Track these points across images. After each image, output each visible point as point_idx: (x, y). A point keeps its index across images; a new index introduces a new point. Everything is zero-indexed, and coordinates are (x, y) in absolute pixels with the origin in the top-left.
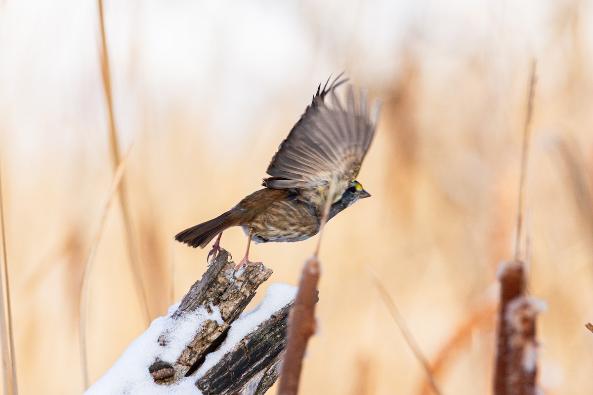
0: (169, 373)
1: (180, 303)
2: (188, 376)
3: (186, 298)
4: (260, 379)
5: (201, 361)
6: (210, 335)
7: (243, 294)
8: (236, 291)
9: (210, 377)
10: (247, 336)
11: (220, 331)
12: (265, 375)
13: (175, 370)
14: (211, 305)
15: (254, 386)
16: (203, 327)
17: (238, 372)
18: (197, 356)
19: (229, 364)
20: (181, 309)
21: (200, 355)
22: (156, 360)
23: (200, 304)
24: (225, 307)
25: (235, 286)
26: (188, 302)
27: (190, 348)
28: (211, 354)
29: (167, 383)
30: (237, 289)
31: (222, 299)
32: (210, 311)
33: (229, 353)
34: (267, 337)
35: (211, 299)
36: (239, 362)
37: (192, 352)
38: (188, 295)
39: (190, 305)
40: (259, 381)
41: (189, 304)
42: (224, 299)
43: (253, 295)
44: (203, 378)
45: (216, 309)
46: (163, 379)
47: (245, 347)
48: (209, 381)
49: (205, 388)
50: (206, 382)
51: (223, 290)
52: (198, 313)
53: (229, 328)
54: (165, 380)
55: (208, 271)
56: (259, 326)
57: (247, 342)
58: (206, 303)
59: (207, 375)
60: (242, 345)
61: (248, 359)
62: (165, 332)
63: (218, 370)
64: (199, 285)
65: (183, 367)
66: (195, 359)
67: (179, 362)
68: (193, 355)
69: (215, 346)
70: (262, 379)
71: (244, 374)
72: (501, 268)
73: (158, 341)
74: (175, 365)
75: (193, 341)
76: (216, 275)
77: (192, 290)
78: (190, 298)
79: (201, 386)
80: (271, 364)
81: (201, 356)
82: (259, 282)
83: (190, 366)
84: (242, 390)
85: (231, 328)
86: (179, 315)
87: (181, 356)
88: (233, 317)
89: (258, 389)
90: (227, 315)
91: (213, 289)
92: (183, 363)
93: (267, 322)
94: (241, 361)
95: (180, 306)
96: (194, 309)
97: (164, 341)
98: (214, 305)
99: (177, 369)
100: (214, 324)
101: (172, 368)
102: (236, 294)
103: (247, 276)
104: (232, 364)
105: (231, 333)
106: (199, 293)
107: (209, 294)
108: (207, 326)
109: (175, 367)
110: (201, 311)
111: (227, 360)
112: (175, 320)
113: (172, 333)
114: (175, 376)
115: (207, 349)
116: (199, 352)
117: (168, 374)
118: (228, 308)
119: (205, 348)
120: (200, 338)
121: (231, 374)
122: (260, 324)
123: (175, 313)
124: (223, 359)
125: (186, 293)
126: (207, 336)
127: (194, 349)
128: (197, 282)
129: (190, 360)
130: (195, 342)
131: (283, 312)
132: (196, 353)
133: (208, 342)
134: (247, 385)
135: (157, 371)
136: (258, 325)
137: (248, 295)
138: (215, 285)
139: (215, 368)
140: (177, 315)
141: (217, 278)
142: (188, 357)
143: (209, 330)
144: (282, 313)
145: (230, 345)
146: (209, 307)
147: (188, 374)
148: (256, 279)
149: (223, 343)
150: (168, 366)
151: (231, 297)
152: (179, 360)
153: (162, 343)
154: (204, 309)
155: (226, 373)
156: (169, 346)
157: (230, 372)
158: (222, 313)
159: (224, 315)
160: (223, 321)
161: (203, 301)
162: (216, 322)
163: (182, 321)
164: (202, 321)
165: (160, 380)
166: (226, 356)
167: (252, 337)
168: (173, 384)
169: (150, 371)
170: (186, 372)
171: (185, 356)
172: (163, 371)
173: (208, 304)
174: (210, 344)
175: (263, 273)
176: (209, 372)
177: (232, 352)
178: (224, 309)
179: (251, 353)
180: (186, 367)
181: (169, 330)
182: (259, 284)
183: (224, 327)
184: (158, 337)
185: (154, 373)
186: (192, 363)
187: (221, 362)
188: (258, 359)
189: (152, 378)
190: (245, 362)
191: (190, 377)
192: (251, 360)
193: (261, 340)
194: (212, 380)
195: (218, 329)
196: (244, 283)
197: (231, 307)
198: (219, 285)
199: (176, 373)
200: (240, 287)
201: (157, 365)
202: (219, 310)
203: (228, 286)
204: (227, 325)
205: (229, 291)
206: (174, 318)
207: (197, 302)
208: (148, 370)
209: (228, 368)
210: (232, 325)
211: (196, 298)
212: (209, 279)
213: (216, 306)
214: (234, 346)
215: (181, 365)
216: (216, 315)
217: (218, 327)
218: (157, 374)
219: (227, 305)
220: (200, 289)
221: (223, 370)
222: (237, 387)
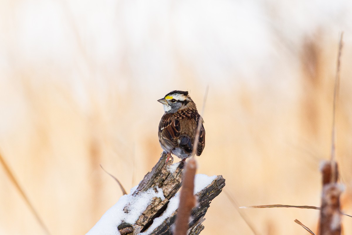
0: (130, 230)
1: (137, 186)
2: (142, 232)
3: (141, 183)
5: (150, 223)
6: (156, 206)
7: (177, 181)
8: (173, 179)
9: (156, 233)
11: (162, 204)
12: (191, 232)
13: (134, 228)
14: (157, 187)
16: (152, 201)
18: (148, 219)
19: (168, 225)
20: (138, 189)
21: (150, 219)
22: (122, 222)
23: (150, 187)
24: (166, 189)
25: (172, 176)
26: (142, 185)
27: (143, 214)
28: (157, 218)
30: (173, 178)
32: (157, 191)
33: (168, 218)
35: (157, 184)
37: (145, 217)
39: (144, 188)
41: (143, 186)
42: (165, 184)
44: (152, 233)
45: (160, 190)
46: (127, 234)
51: (165, 178)
52: (149, 192)
53: (169, 202)
55: (155, 166)
58: (154, 186)
59: (154, 232)
62: (128, 204)
63: (161, 229)
64: (150, 174)
65: (139, 226)
66: (146, 221)
67: (136, 223)
68: (145, 219)
69: (160, 213)
73: (124, 210)
74: (134, 225)
75: (145, 210)
77: (145, 178)
78: (144, 183)
80: (195, 225)
81: (150, 220)
83: (143, 226)
85: (170, 202)
86: (137, 194)
87: (138, 220)
88: (171, 195)
90: (167, 194)
91: (159, 178)
92: (139, 224)
95: (138, 188)
96: (146, 190)
97: (127, 210)
98: (159, 187)
99: (135, 228)
100: (159, 200)
101: (132, 227)
102: (173, 181)
103: (180, 169)
104: (170, 225)
105: (169, 205)
106: (150, 180)
107: (156, 181)
108: (155, 201)
109: (134, 227)
110: (151, 191)
111: (167, 222)
112: (134, 197)
113: (132, 205)
114: (134, 232)
115: (154, 215)
116: (149, 217)
119: (153, 215)
120: (150, 209)
123: (135, 193)
124: (164, 222)
125: (142, 180)
126: (154, 207)
127: (146, 215)
128: (148, 173)
129: (143, 222)
130: (147, 211)
131: (202, 192)
132: (147, 218)
133: (155, 211)
135: (122, 229)
137: (180, 181)
138: (159, 175)
139: (159, 227)
140: (136, 194)
141: (161, 170)
142: (142, 220)
143: (156, 203)
144: (202, 193)
145: (169, 213)
146: (156, 189)
149: (165, 211)
150: (129, 226)
151: (170, 183)
152: (136, 222)
153: (126, 211)
154: (152, 190)
155: (166, 231)
156: (130, 213)
157: (169, 230)
158: (164, 192)
159: (165, 194)
160: (165, 198)
161: (152, 185)
162: (160, 198)
163: (139, 198)
164: (152, 197)
166: (166, 220)
170: (141, 230)
171: (141, 220)
172: (126, 229)
173: (155, 187)
174: (156, 212)
176: (155, 230)
177: (170, 217)
178: (165, 190)
180: (141, 227)
181: (131, 203)
183: (165, 202)
184: (123, 207)
185: (120, 230)
186: (144, 224)
187: (163, 224)
189: (120, 233)
195: (162, 203)
196: (178, 173)
197: (169, 189)
198: (162, 175)
199: (135, 230)
200: (176, 176)
201: (123, 225)
202: (162, 191)
203: (168, 175)
204: (167, 200)
205: (169, 179)
206: (133, 195)
207: (148, 186)
208: (117, 228)
209: (167, 227)
210: (170, 200)
211: (148, 183)
212: (156, 171)
213: (160, 188)
214: (171, 213)
215: (138, 225)
216: (160, 194)
217: (161, 201)
218: (123, 231)
219: (167, 188)
220: (150, 177)
221: (165, 228)
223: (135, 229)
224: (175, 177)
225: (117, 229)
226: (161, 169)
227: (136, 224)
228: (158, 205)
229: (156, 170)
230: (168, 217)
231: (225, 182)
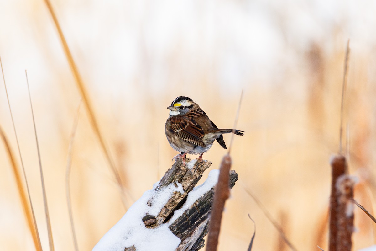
0: (154, 222)
1: (159, 182)
3: (163, 179)
4: (206, 224)
5: (172, 215)
6: (176, 200)
7: (195, 176)
8: (191, 175)
9: (177, 223)
10: (198, 200)
11: (182, 197)
13: (157, 220)
14: (177, 183)
15: (202, 228)
16: (173, 195)
17: (193, 220)
18: (169, 211)
19: (187, 216)
20: (160, 185)
21: (171, 211)
22: (146, 214)
23: (171, 182)
24: (185, 184)
25: (190, 172)
27: (165, 207)
28: (177, 210)
29: (153, 227)
31: (183, 179)
32: (177, 186)
33: (188, 210)
34: (209, 200)
35: (177, 179)
36: (193, 215)
37: (167, 209)
38: (164, 177)
39: (165, 183)
40: (205, 225)
41: (164, 182)
42: (184, 179)
43: (201, 176)
44: (173, 224)
45: (180, 185)
46: (150, 225)
47: (197, 206)
49: (174, 230)
50: (175, 226)
51: (184, 174)
52: (170, 187)
53: (188, 195)
54: (152, 226)
55: (175, 164)
56: (205, 194)
57: (197, 203)
58: (174, 181)
59: (175, 222)
60: (195, 205)
61: (198, 213)
62: (151, 198)
63: (182, 220)
64: (170, 171)
66: (168, 213)
67: (159, 215)
68: (167, 211)
69: (180, 206)
70: (207, 224)
71: (196, 222)
73: (147, 203)
74: (157, 217)
75: (167, 203)
76: (179, 165)
77: (166, 174)
78: (165, 179)
79: (172, 229)
81: (172, 212)
82: (204, 169)
83: (165, 217)
84: (195, 231)
85: (189, 195)
86: (159, 189)
87: (160, 212)
88: (190, 189)
89: (204, 230)
90: (186, 188)
91: (178, 174)
92: (161, 216)
93: (209, 192)
94: (195, 214)
95: (160, 184)
96: (167, 185)
97: (151, 204)
98: (179, 182)
99: (158, 219)
100: (179, 193)
101: (155, 218)
102: (191, 176)
103: (197, 166)
104: (189, 216)
105: (188, 198)
106: (170, 176)
107: (176, 177)
108: (175, 195)
110: (171, 186)
111: (186, 214)
112: (156, 191)
113: (155, 199)
114: (157, 223)
115: (175, 208)
116: (170, 209)
120: (171, 202)
121: (189, 222)
122: (205, 193)
123: (157, 188)
124: (184, 213)
125: (163, 176)
126: (175, 200)
127: (168, 208)
129: (165, 214)
130: (168, 204)
132: (169, 210)
133: (175, 204)
134: (198, 228)
135: (147, 220)
137: (198, 177)
138: (179, 171)
139: (179, 218)
140: (158, 189)
141: (180, 167)
143: (176, 197)
145: (188, 205)
146: (176, 184)
147: (164, 222)
148: (202, 167)
149: (184, 204)
150: (153, 218)
151: (188, 178)
152: (159, 214)
153: (149, 204)
154: (173, 185)
155: (186, 221)
156: (153, 206)
157: (188, 220)
158: (183, 187)
159: (184, 188)
160: (184, 192)
161: (172, 180)
162: (180, 192)
163: (161, 192)
164: (172, 192)
165: (149, 226)
166: (186, 211)
167: (200, 200)
168: (156, 228)
169: (143, 220)
170: (164, 221)
171: (163, 212)
172: (150, 221)
174: (176, 205)
175: (206, 164)
178: (184, 185)
179: (200, 210)
180: (163, 218)
181: (154, 197)
182: (204, 170)
183: (185, 195)
184: (147, 201)
185: (145, 222)
186: (166, 216)
187: (183, 215)
188: (204, 213)
189: (144, 225)
190: (197, 215)
191: (165, 224)
193: (206, 202)
194: (178, 225)
196: (196, 170)
197: (188, 184)
198: (181, 171)
200: (193, 172)
201: (147, 217)
202: (182, 185)
203: (187, 172)
204: (186, 194)
205: (187, 175)
207: (169, 181)
208: (142, 220)
209: (187, 218)
210: (189, 194)
211: (169, 179)
212: (175, 168)
214: (190, 206)
216: (180, 189)
217: (181, 195)
218: (147, 222)
219: (186, 183)
220: (170, 174)
221: (184, 219)
222: (192, 229)
227: (158, 216)
228: (178, 198)
231: (238, 176)
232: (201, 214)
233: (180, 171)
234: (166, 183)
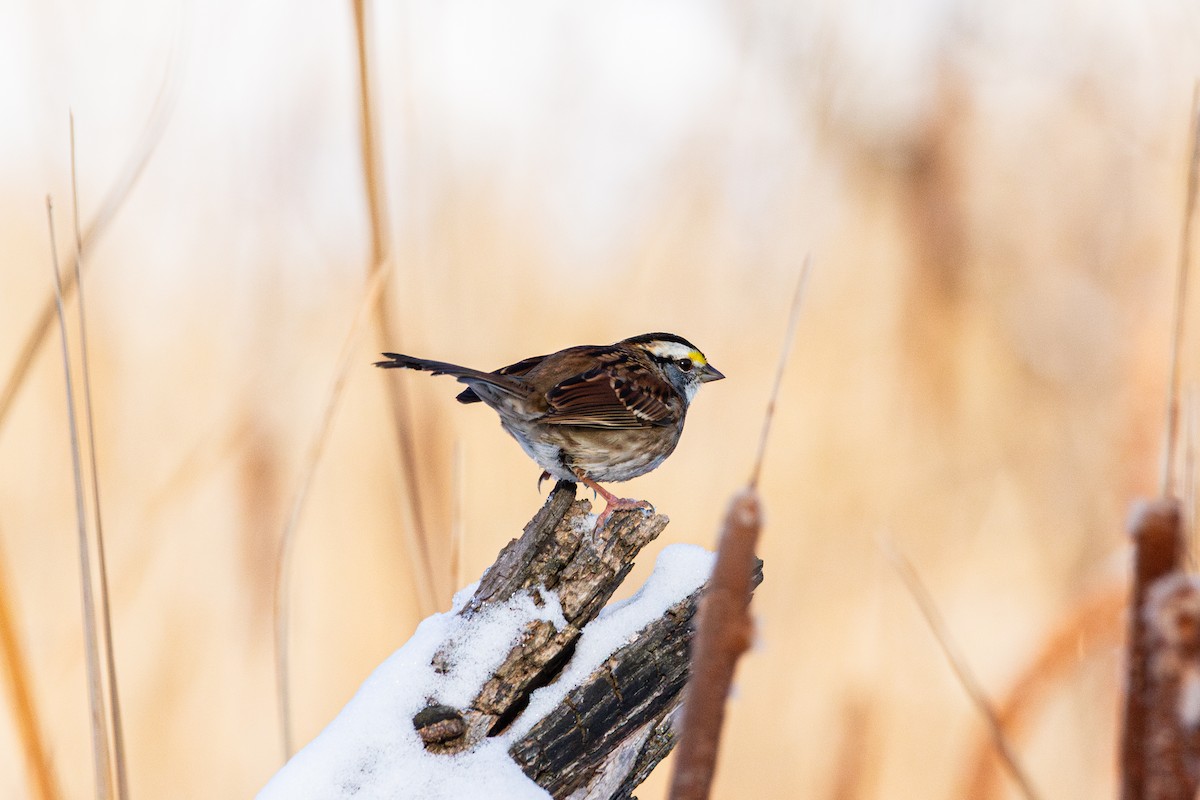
0: (455, 730)
1: (477, 585)
2: (494, 736)
3: (489, 575)
4: (643, 741)
5: (520, 705)
6: (539, 651)
7: (607, 566)
8: (593, 561)
9: (539, 737)
10: (616, 654)
11: (559, 643)
12: (653, 733)
13: (467, 723)
14: (542, 589)
15: (630, 756)
16: (525, 634)
17: (597, 727)
18: (511, 694)
19: (578, 710)
20: (479, 596)
21: (518, 692)
22: (428, 703)
23: (519, 587)
24: (571, 593)
25: (591, 550)
26: (493, 583)
27: (497, 677)
28: (541, 689)
29: (451, 750)
30: (594, 556)
31: (565, 578)
32: (540, 602)
33: (579, 688)
34: (658, 655)
35: (543, 577)
36: (598, 706)
37: (502, 686)
38: (494, 568)
39: (498, 590)
40: (641, 746)
41: (495, 586)
42: (568, 577)
43: (627, 568)
44: (526, 740)
45: (552, 599)
46: (443, 741)
47: (611, 676)
48: (536, 746)
49: (529, 760)
50: (531, 749)
51: (566, 558)
52: (514, 606)
53: (579, 636)
54: (447, 743)
55: (535, 520)
56: (641, 633)
57: (615, 665)
58: (532, 585)
59: (533, 734)
60: (606, 671)
61: (617, 700)
62: (446, 644)
63: (557, 724)
64: (517, 547)
65: (484, 716)
66: (508, 699)
67: (475, 707)
69: (550, 673)
70: (647, 741)
71: (610, 732)
72: (1137, 511)
73: (433, 663)
74: (468, 712)
75: (504, 664)
76: (551, 526)
77: (503, 559)
78: (499, 575)
79: (520, 756)
80: (666, 710)
81: (521, 694)
82: (640, 542)
83: (497, 714)
84: (604, 764)
85: (583, 637)
86: (476, 610)
87: (480, 695)
88: (587, 614)
89: (638, 762)
90: (574, 609)
91: (546, 557)
92: (483, 709)
93: (656, 625)
94: (603, 705)
95: (478, 592)
96: (505, 597)
97: (444, 664)
98: (548, 589)
99: (471, 721)
100: (548, 628)
101: (460, 718)
102: (594, 567)
103: (616, 529)
104: (584, 711)
105: (582, 647)
106: (517, 565)
107: (536, 567)
108: (534, 632)
109: (467, 718)
110: (520, 601)
111: (575, 702)
112: (466, 620)
113: (461, 647)
114: (467, 735)
115: (533, 680)
116: (516, 686)
117: (453, 732)
118: (576, 595)
119: (530, 679)
120: (518, 658)
121: (583, 732)
122: (642, 629)
123: (468, 607)
124: (565, 701)
125: (491, 566)
126: (533, 653)
127: (506, 680)
128: (513, 542)
129: (497, 702)
130: (508, 667)
131: (689, 604)
132: (510, 689)
133: (534, 666)
134: (615, 755)
135: (429, 724)
136: (638, 630)
137: (617, 569)
138: (549, 547)
139: (549, 718)
140: (471, 610)
141: (554, 533)
142: (493, 696)
143: (537, 641)
144: (687, 606)
145: (581, 672)
146: (537, 593)
147: (493, 733)
148: (634, 536)
149: (566, 667)
150: (452, 715)
151: (583, 573)
152: (475, 702)
153: (440, 667)
154: (526, 598)
155: (572, 731)
156: (454, 674)
157: (580, 726)
158: (563, 605)
159: (568, 611)
160: (566, 623)
161: (525, 581)
162: (551, 624)
163: (482, 623)
164: (524, 621)
165: (436, 744)
166: (572, 693)
167: (626, 655)
168: (463, 753)
169: (415, 724)
170: (490, 727)
171: (488, 694)
172: (443, 725)
173: (534, 587)
174: (539, 670)
175: (648, 523)
176: (536, 729)
177: (584, 685)
178: (568, 598)
179: (623, 689)
180: (490, 717)
181: (455, 641)
182: (641, 546)
183: (568, 635)
184: (432, 655)
185: (423, 730)
186: (501, 708)
187: (561, 707)
188: (638, 701)
189: (420, 739)
190: (612, 707)
191: (497, 738)
192: (624, 702)
193: (645, 661)
194: (542, 744)
195: (557, 640)
196: (610, 543)
197: (581, 593)
198: (557, 548)
199: (470, 729)
200: (602, 551)
201: (430, 712)
202: (558, 599)
203: (578, 549)
204: (574, 631)
205: (580, 561)
206: (465, 615)
207: (512, 584)
208: (412, 723)
209: (576, 719)
210: (585, 630)
211: (511, 574)
212: (537, 537)
213: (551, 591)
214: (588, 674)
215: (480, 714)
216: (552, 611)
217: (555, 634)
218: (430, 732)
219: (573, 590)
220: (518, 556)
221: (567, 723)
222: (594, 758)
223: (472, 724)
224: (599, 555)
225: (413, 727)
226: (554, 528)
227: (473, 708)
228: (545, 645)
229: (538, 533)
230: (578, 685)
231: (763, 570)
232: (628, 706)
233: (553, 546)
234: (502, 590)
